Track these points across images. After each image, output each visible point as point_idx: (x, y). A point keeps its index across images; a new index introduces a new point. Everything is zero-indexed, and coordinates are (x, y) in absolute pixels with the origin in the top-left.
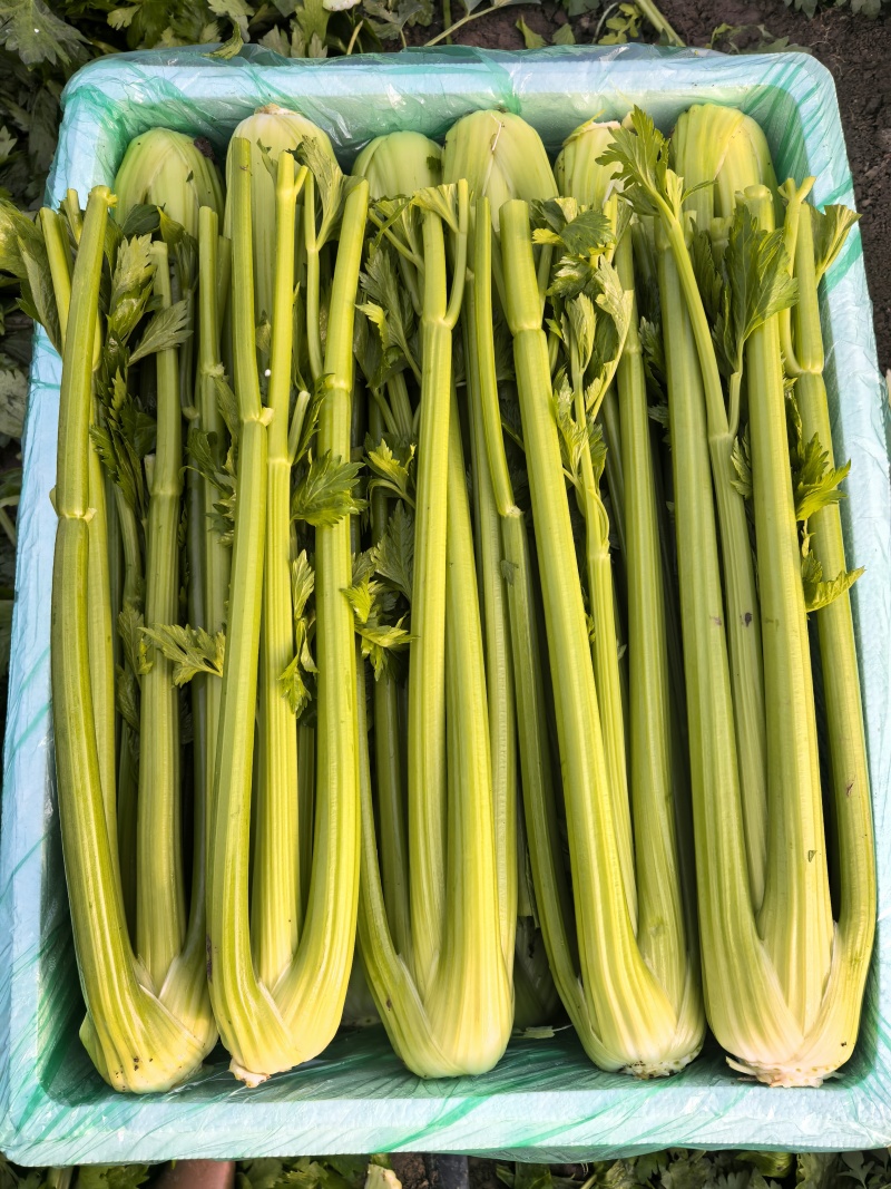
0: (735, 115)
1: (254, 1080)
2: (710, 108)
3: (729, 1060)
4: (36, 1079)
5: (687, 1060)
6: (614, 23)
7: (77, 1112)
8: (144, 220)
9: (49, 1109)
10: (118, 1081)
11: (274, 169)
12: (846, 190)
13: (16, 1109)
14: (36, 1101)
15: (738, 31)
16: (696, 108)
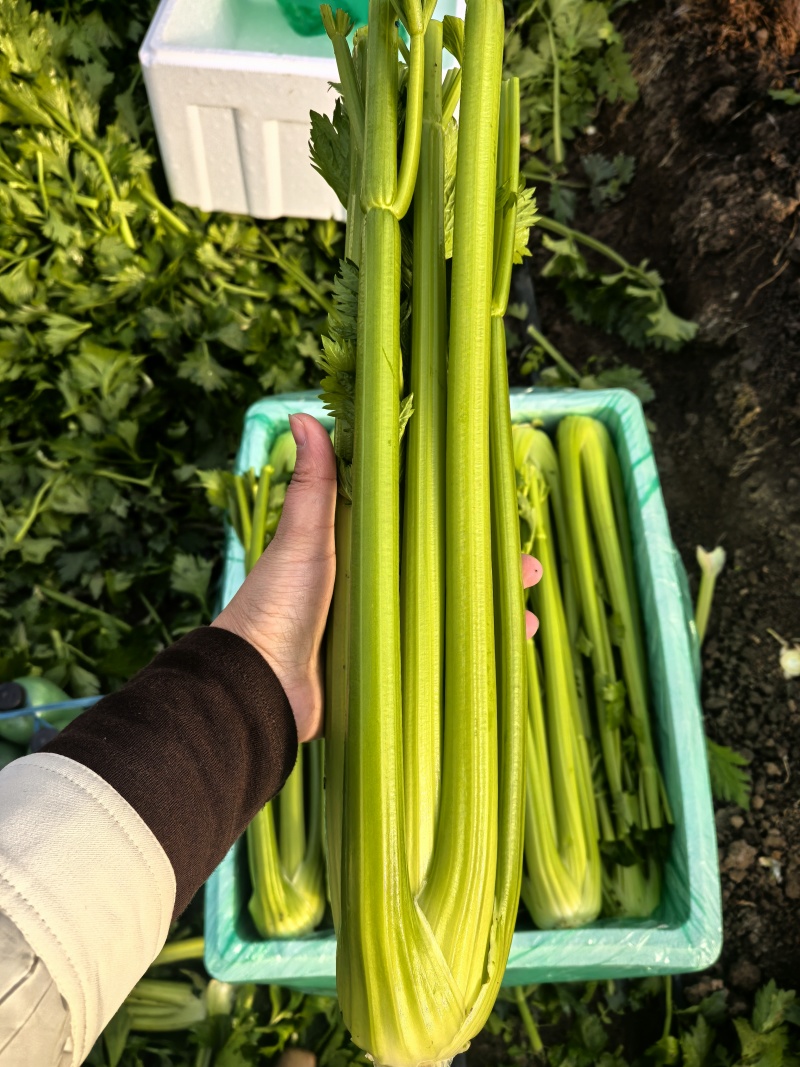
4: (231, 929)
6: (530, 356)
7: (252, 947)
9: (238, 946)
10: (271, 929)
13: (221, 944)
14: (230, 942)
16: (569, 418)
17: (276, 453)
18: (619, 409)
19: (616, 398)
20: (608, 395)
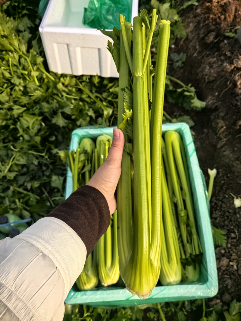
0: (174, 132)
1: (106, 285)
2: (170, 131)
7: (77, 293)
9: (73, 293)
11: (105, 144)
17: (81, 145)
18: (183, 129)
19: (182, 125)
20: (179, 125)
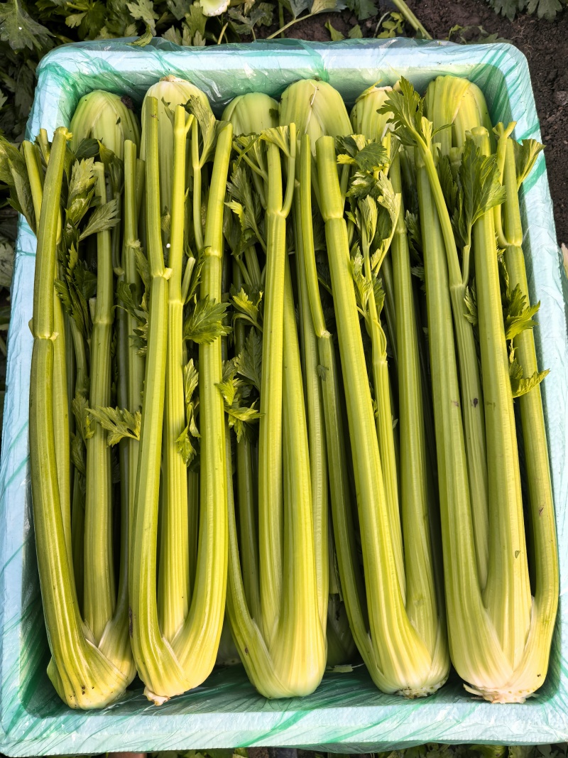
0: (465, 82)
1: (160, 701)
2: (449, 78)
3: (465, 686)
4: (19, 701)
5: (438, 686)
6: (387, 25)
7: (45, 722)
8: (89, 148)
9: (27, 720)
10: (72, 702)
11: (172, 116)
12: (536, 129)
14: (18, 715)
15: (466, 29)
16: (440, 78)
17: (77, 118)
18: (503, 68)
19: (501, 52)
20: (492, 48)
